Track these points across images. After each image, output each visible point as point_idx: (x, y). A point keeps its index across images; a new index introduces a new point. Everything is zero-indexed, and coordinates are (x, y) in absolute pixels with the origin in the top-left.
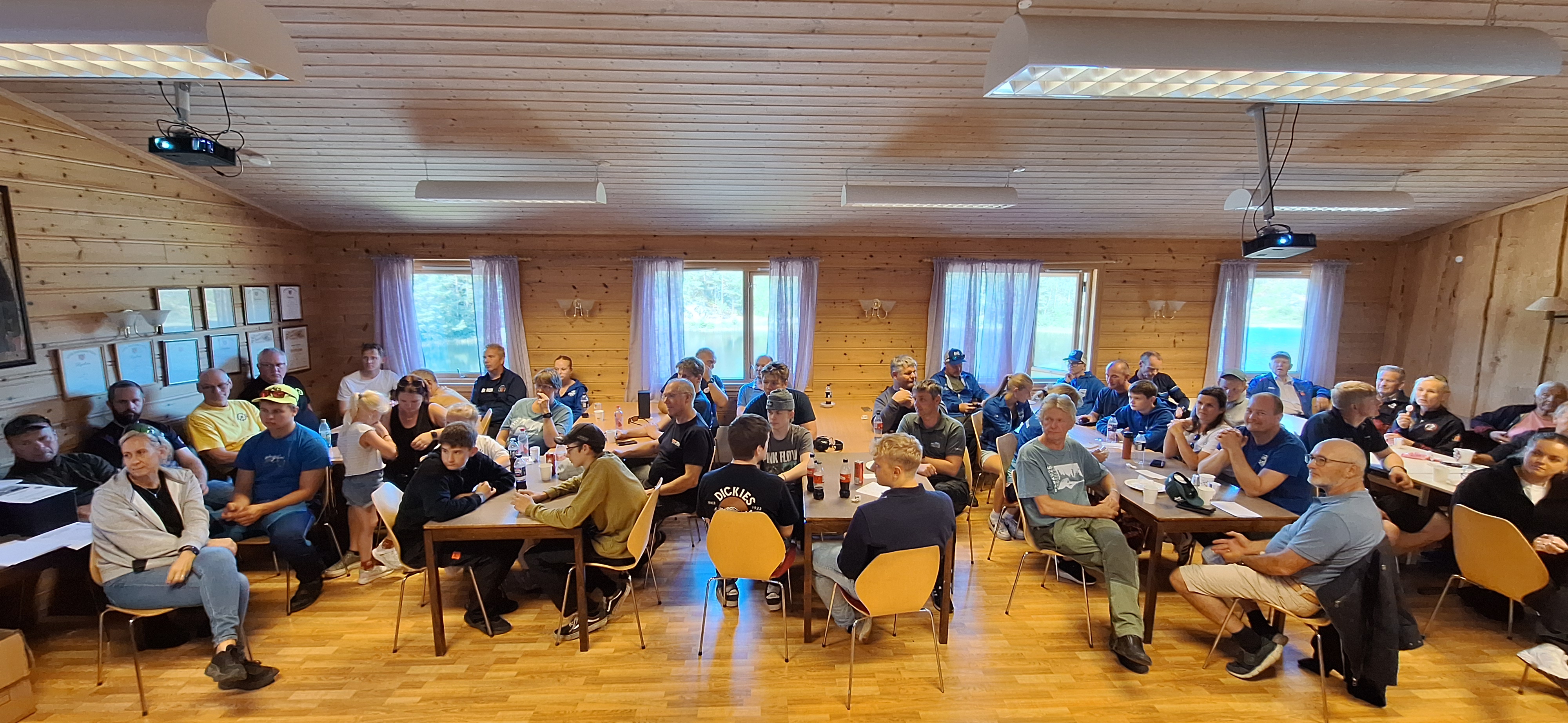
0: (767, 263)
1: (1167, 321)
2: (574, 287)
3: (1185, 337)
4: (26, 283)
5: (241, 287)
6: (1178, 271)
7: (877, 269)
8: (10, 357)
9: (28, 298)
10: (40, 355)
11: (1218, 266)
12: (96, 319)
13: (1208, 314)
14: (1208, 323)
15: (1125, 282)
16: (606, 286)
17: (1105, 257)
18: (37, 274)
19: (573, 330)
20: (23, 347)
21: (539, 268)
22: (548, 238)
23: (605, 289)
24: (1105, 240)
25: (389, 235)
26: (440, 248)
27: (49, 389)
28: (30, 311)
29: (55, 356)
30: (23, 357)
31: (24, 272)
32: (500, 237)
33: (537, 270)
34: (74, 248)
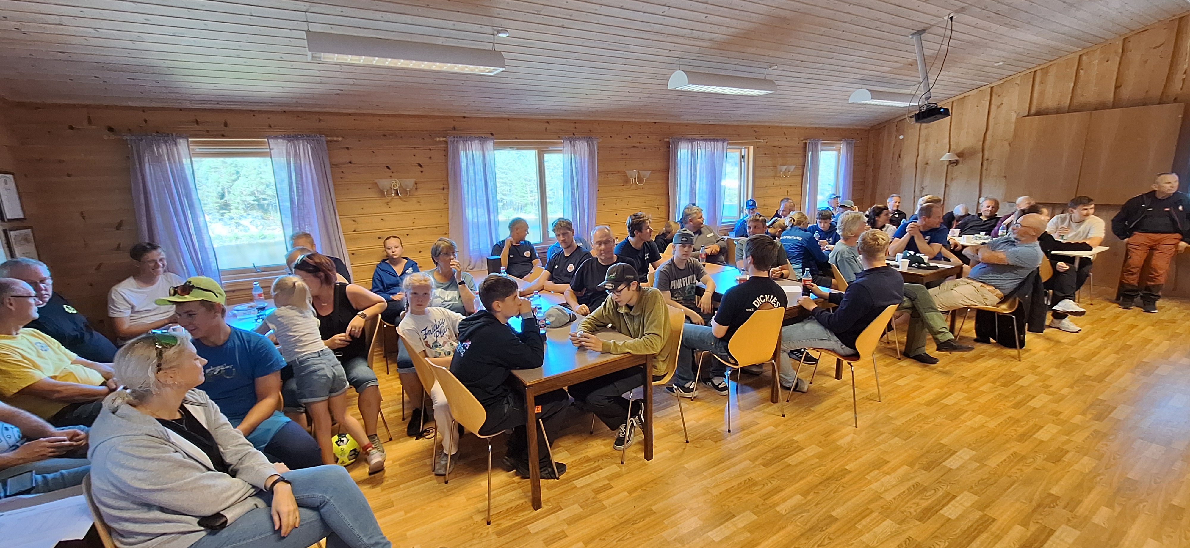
0: (561, 143)
1: (786, 179)
2: (388, 168)
3: (792, 189)
6: (788, 147)
7: (634, 147)
11: (806, 143)
13: (801, 173)
14: (800, 179)
15: (766, 154)
16: (421, 166)
17: (756, 138)
19: (389, 210)
21: (348, 148)
22: (356, 118)
23: (421, 169)
24: (757, 127)
25: (143, 110)
26: (222, 126)
32: (298, 114)
33: (346, 150)
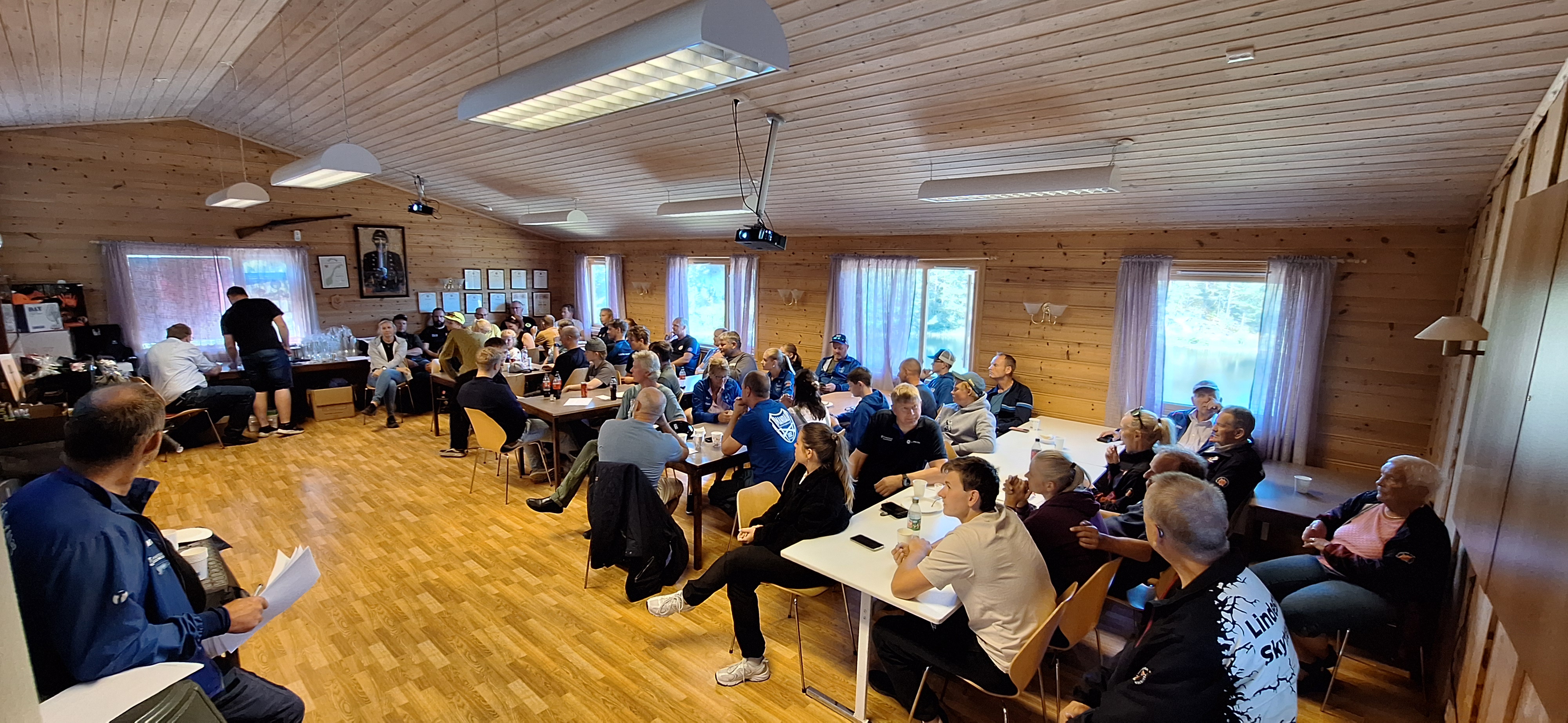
1: (1058, 328)
4: (408, 264)
5: (511, 270)
6: (1070, 269)
8: (401, 293)
9: (409, 270)
10: (411, 293)
12: (436, 281)
15: (1008, 280)
17: (985, 254)
18: (414, 261)
20: (405, 290)
27: (415, 309)
28: (409, 276)
29: (417, 294)
30: (405, 293)
31: (408, 260)
34: (430, 250)
